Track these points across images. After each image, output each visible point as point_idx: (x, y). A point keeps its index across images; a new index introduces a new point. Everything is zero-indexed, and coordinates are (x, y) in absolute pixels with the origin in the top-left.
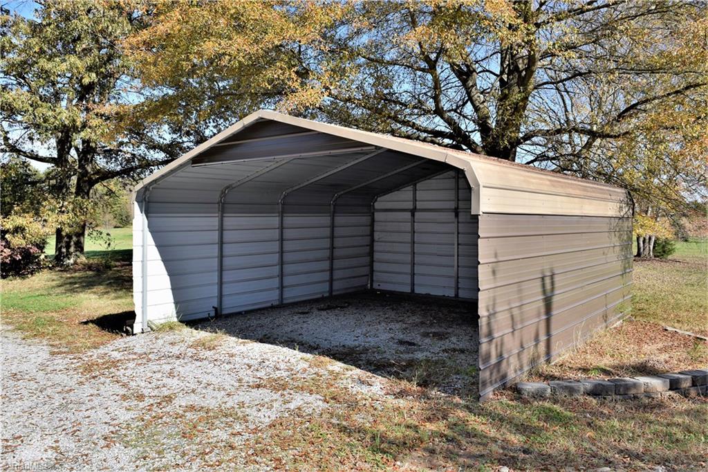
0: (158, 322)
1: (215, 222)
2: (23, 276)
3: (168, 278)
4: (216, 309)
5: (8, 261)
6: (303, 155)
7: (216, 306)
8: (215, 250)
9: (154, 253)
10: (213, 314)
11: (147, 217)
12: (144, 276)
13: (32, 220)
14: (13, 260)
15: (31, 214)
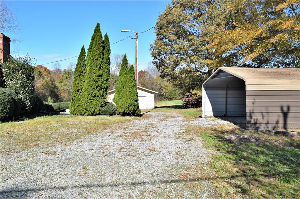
0: (208, 116)
1: (225, 92)
2: (197, 108)
3: (211, 105)
4: (224, 115)
5: (193, 103)
6: (227, 77)
7: (225, 113)
8: (225, 99)
9: (207, 99)
10: (223, 116)
11: (206, 91)
12: (205, 105)
13: (199, 91)
14: (195, 103)
15: (199, 90)
